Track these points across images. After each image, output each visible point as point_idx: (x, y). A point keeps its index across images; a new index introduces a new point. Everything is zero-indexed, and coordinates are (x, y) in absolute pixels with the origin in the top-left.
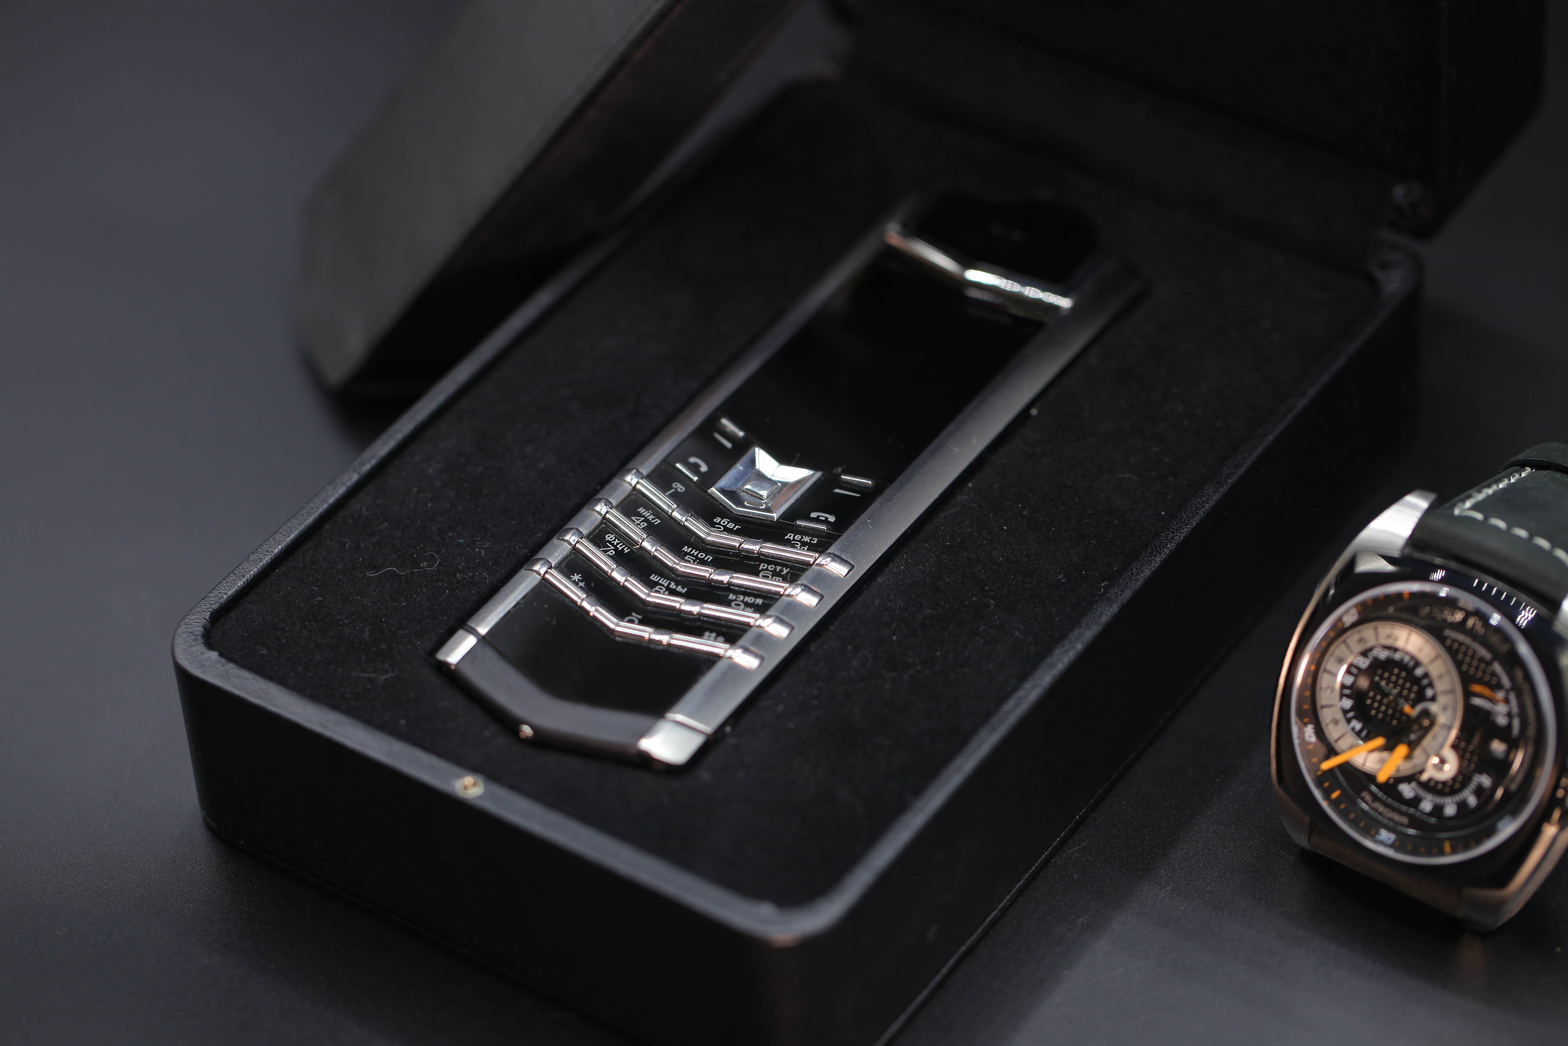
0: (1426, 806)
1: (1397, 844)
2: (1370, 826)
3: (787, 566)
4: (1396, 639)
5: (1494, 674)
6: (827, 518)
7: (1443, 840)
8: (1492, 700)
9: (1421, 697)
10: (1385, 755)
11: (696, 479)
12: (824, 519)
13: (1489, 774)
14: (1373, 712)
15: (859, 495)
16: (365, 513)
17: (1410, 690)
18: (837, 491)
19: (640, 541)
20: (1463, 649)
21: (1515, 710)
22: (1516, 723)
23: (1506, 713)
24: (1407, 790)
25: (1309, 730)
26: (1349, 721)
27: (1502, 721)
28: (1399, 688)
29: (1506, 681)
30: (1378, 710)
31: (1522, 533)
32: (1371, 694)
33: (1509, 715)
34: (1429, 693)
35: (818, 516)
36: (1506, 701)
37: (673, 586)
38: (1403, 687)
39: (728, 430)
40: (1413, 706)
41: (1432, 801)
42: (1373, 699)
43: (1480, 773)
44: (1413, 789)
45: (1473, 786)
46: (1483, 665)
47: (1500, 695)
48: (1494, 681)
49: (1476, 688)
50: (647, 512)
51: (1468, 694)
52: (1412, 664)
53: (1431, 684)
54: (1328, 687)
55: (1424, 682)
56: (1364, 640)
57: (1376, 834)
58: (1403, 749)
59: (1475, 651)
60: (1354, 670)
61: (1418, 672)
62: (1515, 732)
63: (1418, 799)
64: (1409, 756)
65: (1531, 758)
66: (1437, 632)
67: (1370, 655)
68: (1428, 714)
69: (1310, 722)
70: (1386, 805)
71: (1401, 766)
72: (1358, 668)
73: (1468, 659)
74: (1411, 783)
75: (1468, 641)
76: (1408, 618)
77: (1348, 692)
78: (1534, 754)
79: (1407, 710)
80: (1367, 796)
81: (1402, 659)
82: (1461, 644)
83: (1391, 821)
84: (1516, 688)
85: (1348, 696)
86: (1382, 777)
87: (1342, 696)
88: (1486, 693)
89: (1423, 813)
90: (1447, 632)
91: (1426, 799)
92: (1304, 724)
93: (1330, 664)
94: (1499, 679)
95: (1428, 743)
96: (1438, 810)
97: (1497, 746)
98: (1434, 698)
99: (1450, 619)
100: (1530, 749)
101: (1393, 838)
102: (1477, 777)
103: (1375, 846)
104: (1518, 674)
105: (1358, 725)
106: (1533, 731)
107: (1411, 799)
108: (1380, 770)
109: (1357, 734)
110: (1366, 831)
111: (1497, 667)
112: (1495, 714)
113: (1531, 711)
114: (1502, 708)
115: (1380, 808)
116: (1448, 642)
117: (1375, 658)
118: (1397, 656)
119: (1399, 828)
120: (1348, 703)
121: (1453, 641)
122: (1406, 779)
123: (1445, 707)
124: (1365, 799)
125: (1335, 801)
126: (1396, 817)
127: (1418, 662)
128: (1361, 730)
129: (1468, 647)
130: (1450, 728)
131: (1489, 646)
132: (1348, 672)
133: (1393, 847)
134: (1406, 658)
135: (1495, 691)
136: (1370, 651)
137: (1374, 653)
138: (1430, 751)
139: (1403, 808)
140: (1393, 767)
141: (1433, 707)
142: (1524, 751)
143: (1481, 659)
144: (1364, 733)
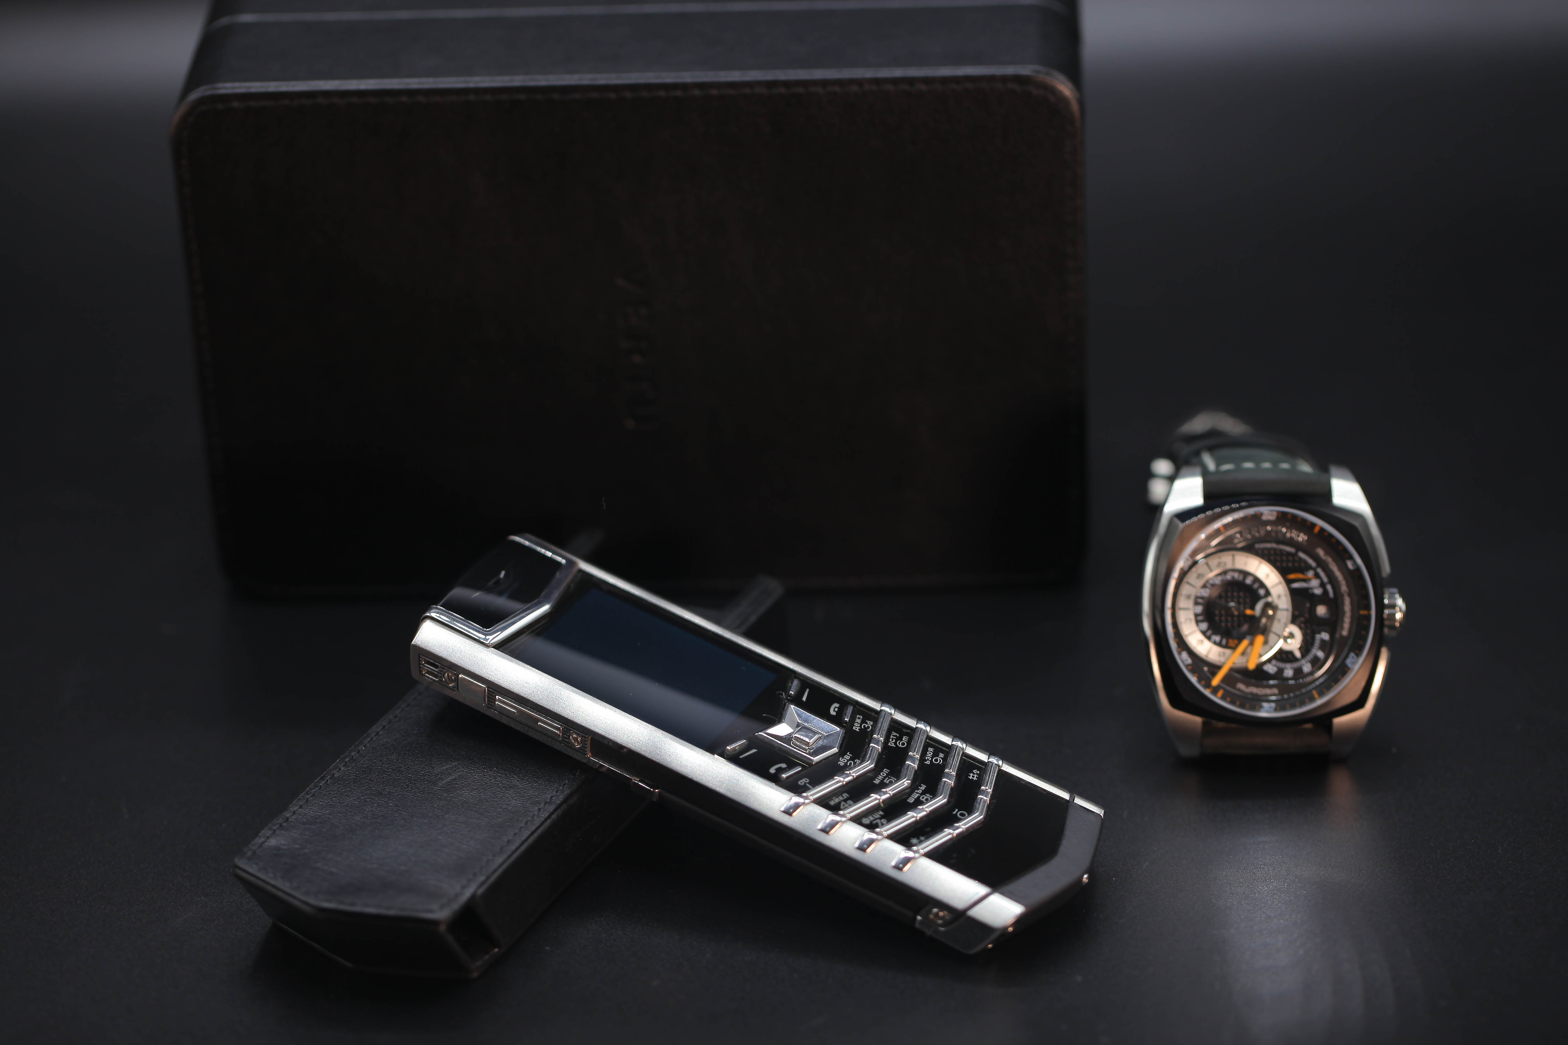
0: (1288, 673)
1: (1278, 708)
2: (1256, 702)
4: (1225, 564)
5: (1300, 559)
7: (1310, 691)
8: (1305, 580)
9: (1256, 598)
10: (1249, 650)
13: (1325, 631)
14: (1223, 624)
17: (1245, 597)
20: (1272, 552)
21: (1325, 579)
22: (1329, 587)
23: (1318, 585)
24: (1271, 669)
25: (1185, 655)
26: (1209, 638)
27: (1318, 591)
28: (1235, 600)
29: (1311, 562)
30: (1226, 622)
31: (1267, 465)
32: (1216, 612)
33: (1323, 585)
34: (1262, 592)
36: (1317, 576)
38: (1238, 597)
40: (1253, 608)
41: (1291, 668)
42: (1219, 615)
43: (1319, 633)
44: (1275, 666)
45: (1317, 643)
46: (1290, 558)
47: (1310, 574)
48: (1303, 565)
49: (1292, 576)
51: (1288, 582)
52: (1241, 577)
53: (1262, 585)
54: (1186, 619)
55: (1256, 586)
56: (1200, 576)
57: (1261, 707)
58: (1260, 639)
59: (1281, 550)
60: (1200, 601)
61: (1249, 581)
62: (1331, 594)
63: (1281, 671)
64: (1266, 642)
65: (1350, 607)
66: (1250, 549)
67: (1209, 586)
68: (1268, 605)
69: (1183, 650)
70: (1257, 686)
71: (1262, 653)
72: (1202, 598)
73: (1278, 558)
74: (1274, 662)
75: (1274, 545)
76: (1226, 546)
77: (1200, 618)
78: (1352, 603)
79: (1249, 612)
80: (1241, 686)
81: (1233, 577)
82: (1269, 549)
83: (1267, 695)
84: (1321, 563)
85: (1202, 621)
86: (1252, 666)
87: (1197, 622)
88: (1300, 576)
89: (1288, 679)
90: (1257, 546)
91: (1285, 668)
92: (1180, 653)
93: (1182, 603)
94: (1306, 562)
95: (1276, 627)
96: (1298, 672)
97: (1321, 610)
98: (1268, 593)
99: (1257, 535)
100: (1347, 601)
101: (1273, 705)
102: (1318, 637)
103: (1263, 714)
104: (1321, 552)
105: (1217, 638)
106: (1344, 588)
107: (1277, 673)
108: (1247, 661)
109: (1219, 644)
110: (1253, 708)
111: (1302, 555)
112: (1312, 588)
113: (1338, 574)
114: (1315, 583)
115: (1254, 690)
116: (1260, 552)
117: (1213, 585)
118: (1229, 577)
119: (1273, 698)
120: (1204, 626)
121: (1263, 550)
122: (1269, 661)
123: (1279, 597)
124: (1241, 688)
125: (1223, 698)
126: (1268, 691)
127: (1246, 574)
128: (1221, 641)
129: (1275, 550)
130: (1287, 610)
131: (1291, 542)
132: (1196, 603)
133: (1276, 710)
134: (1236, 575)
135: (1305, 573)
136: (1207, 581)
137: (1211, 582)
138: (1279, 633)
139: (1272, 682)
140: (1257, 656)
141: (1269, 599)
142: (1343, 604)
143: (1289, 554)
144: (1224, 642)
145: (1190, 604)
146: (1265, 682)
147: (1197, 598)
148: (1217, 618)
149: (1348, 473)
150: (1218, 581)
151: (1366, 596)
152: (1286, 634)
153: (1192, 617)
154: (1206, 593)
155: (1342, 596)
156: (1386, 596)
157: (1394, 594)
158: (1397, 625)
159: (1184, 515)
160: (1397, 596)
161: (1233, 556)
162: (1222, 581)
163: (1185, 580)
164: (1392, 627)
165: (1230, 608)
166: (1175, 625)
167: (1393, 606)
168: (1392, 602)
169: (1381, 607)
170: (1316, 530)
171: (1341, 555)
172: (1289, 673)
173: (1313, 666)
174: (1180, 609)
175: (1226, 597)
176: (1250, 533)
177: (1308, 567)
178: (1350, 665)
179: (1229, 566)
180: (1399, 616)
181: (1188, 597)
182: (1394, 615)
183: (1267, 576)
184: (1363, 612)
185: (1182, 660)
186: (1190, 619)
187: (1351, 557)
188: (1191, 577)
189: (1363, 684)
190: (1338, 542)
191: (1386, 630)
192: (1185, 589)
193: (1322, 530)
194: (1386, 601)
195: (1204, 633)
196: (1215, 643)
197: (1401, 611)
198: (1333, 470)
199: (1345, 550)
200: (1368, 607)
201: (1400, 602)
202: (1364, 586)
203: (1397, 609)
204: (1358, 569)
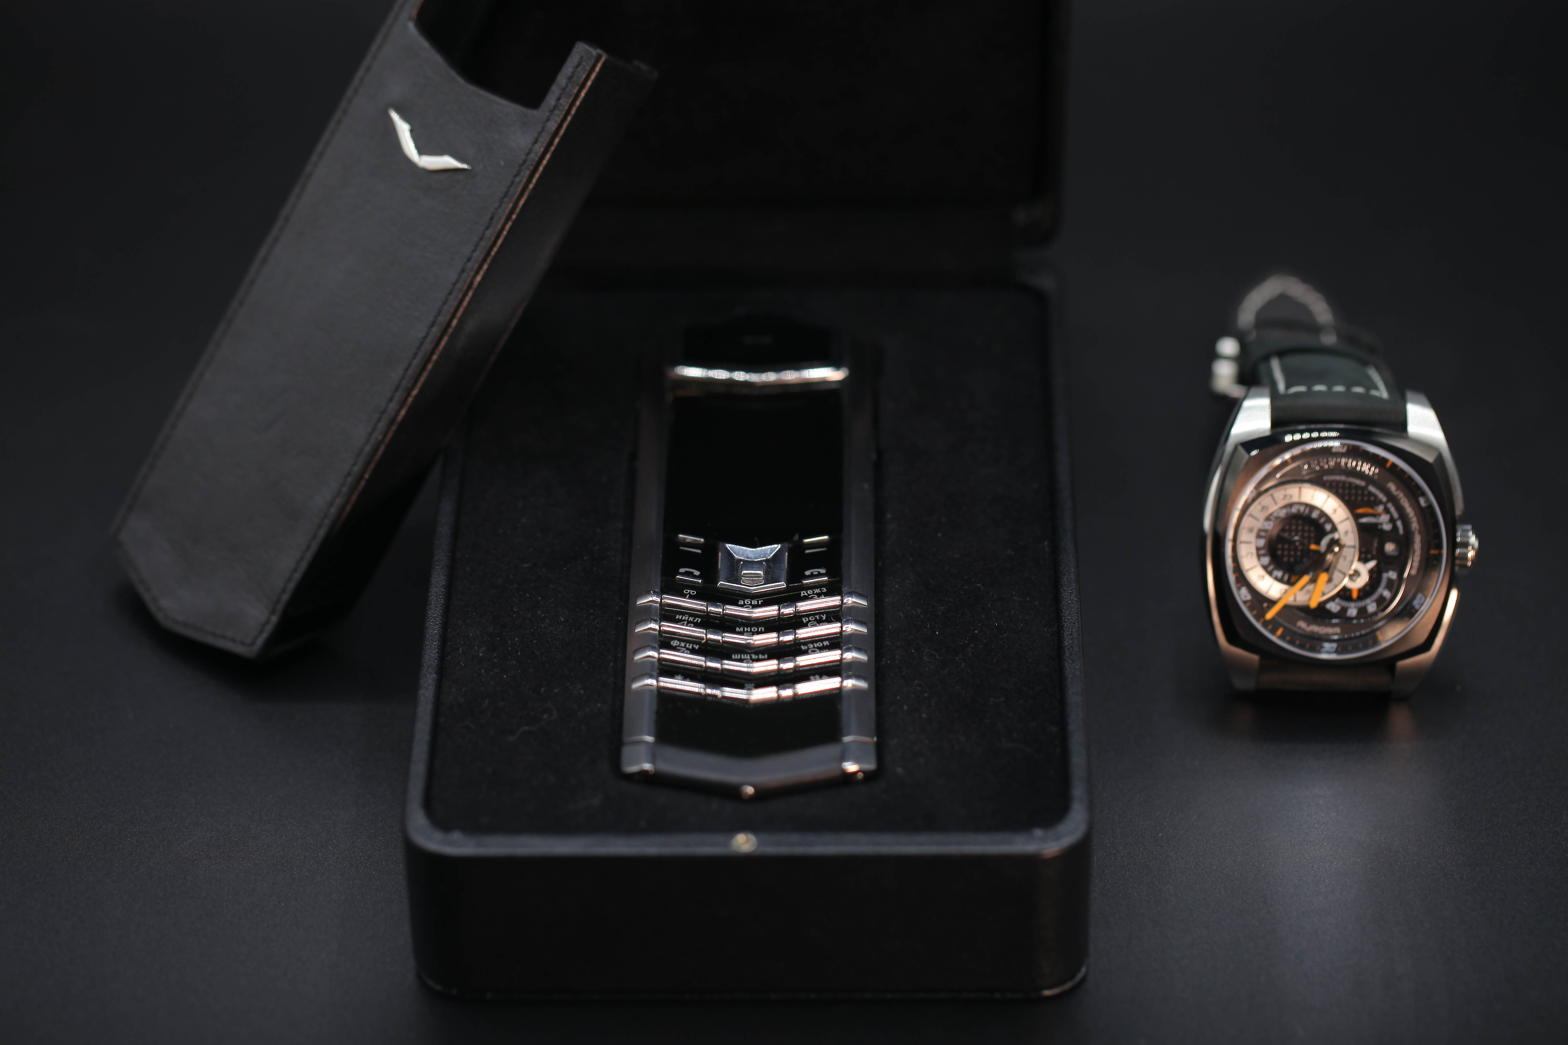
1: (1340, 649)
2: (1315, 642)
3: (823, 614)
4: (1291, 496)
5: (1370, 494)
6: (819, 572)
7: (1374, 633)
8: (1374, 515)
9: (1323, 533)
10: (1310, 587)
11: (700, 581)
12: (817, 573)
13: (1393, 570)
14: (1285, 559)
15: (825, 549)
16: (462, 700)
17: (1309, 531)
18: (807, 551)
19: (704, 636)
20: (1341, 485)
21: (1396, 515)
22: (1399, 524)
23: (1388, 520)
24: (1334, 607)
25: (1244, 591)
26: (1270, 573)
27: (1387, 527)
28: (1300, 534)
29: (1382, 496)
30: (1289, 556)
31: (1339, 388)
32: (1280, 546)
33: (1392, 520)
34: (1328, 527)
35: (812, 573)
36: (1387, 511)
37: (754, 657)
38: (1303, 531)
39: (688, 540)
40: (1318, 543)
41: (1355, 607)
42: (1283, 549)
43: (1387, 571)
44: (1338, 604)
45: (1384, 582)
46: (1359, 492)
47: (1380, 508)
48: (1372, 499)
49: (1361, 511)
50: (684, 617)
51: (1356, 517)
52: (1307, 511)
53: (1329, 520)
54: (1248, 554)
55: (1322, 520)
56: (1264, 508)
57: (1322, 647)
58: (1323, 577)
59: (1350, 484)
60: (1263, 534)
61: (1315, 515)
62: (1401, 531)
63: (1344, 610)
64: (1330, 580)
65: (1420, 545)
66: (1318, 481)
67: (1272, 518)
68: (1334, 542)
69: (1242, 586)
70: (1319, 625)
71: (1326, 591)
72: (1265, 531)
73: (1347, 491)
74: (1337, 600)
75: (1343, 478)
76: (1293, 479)
77: (1262, 552)
78: (1422, 541)
79: (1313, 547)
80: (1302, 624)
81: (1299, 510)
82: (1338, 482)
83: (1328, 635)
84: (1392, 498)
85: (1264, 555)
86: (1313, 604)
87: (1259, 556)
88: (1370, 511)
89: (1351, 619)
90: (1325, 478)
91: (1350, 607)
92: (1239, 589)
93: (1244, 536)
94: (1376, 496)
95: (1341, 564)
96: (1362, 611)
97: (1390, 547)
98: (1334, 529)
99: (1326, 467)
100: (1417, 540)
101: (1334, 645)
102: (1385, 576)
103: (1324, 656)
104: (1392, 487)
105: (1279, 574)
106: (1415, 525)
107: (1340, 612)
108: (1310, 599)
109: (1281, 580)
110: (1313, 649)
111: (1372, 489)
112: (1381, 524)
113: (1410, 511)
114: (1384, 518)
115: (1315, 629)
116: (1328, 484)
117: (1277, 518)
118: (1294, 510)
119: (1336, 637)
120: (1266, 560)
121: (1331, 482)
122: (1332, 599)
123: (1346, 533)
124: (1301, 627)
125: (1282, 637)
126: (1330, 630)
127: (1312, 508)
128: (1283, 577)
129: (1344, 483)
130: (1354, 547)
131: (1361, 475)
132: (1259, 536)
133: (1337, 652)
134: (1302, 508)
135: (1375, 507)
136: (1271, 514)
137: (1275, 514)
138: (1344, 570)
139: (1334, 621)
140: (1320, 594)
141: (1336, 536)
142: (1413, 543)
143: (1357, 487)
144: (1286, 577)
145: (1252, 537)
146: (1327, 621)
147: (1260, 530)
148: (1279, 553)
149: (1423, 398)
150: (1282, 514)
151: (1438, 536)
152: (1351, 572)
153: (1254, 551)
154: (1269, 526)
155: (1413, 533)
156: (1459, 534)
157: (1468, 531)
158: (1469, 564)
159: (1249, 445)
160: (1470, 533)
161: (1300, 488)
162: (1287, 514)
163: (1248, 512)
164: (1464, 566)
165: (1294, 542)
166: (1235, 559)
167: (1465, 545)
168: (1465, 540)
169: (1453, 544)
170: (1388, 465)
171: (1413, 491)
172: (1352, 612)
173: (1378, 606)
174: (1241, 542)
175: (1290, 531)
176: (1318, 464)
177: (1378, 502)
178: (1417, 607)
179: (1295, 499)
180: (1471, 554)
181: (1251, 530)
182: (1466, 554)
183: (1335, 511)
184: (1433, 552)
185: (1242, 595)
186: (1252, 554)
187: (1423, 494)
188: (1254, 509)
189: (1430, 626)
190: (1410, 479)
191: (1457, 568)
192: (1247, 521)
193: (1394, 466)
194: (1458, 540)
195: (1265, 568)
196: (1276, 579)
197: (1473, 548)
198: (1409, 395)
199: (1418, 487)
200: (1439, 546)
201: (1473, 540)
202: (1436, 524)
203: (1470, 548)
204: (1430, 507)
